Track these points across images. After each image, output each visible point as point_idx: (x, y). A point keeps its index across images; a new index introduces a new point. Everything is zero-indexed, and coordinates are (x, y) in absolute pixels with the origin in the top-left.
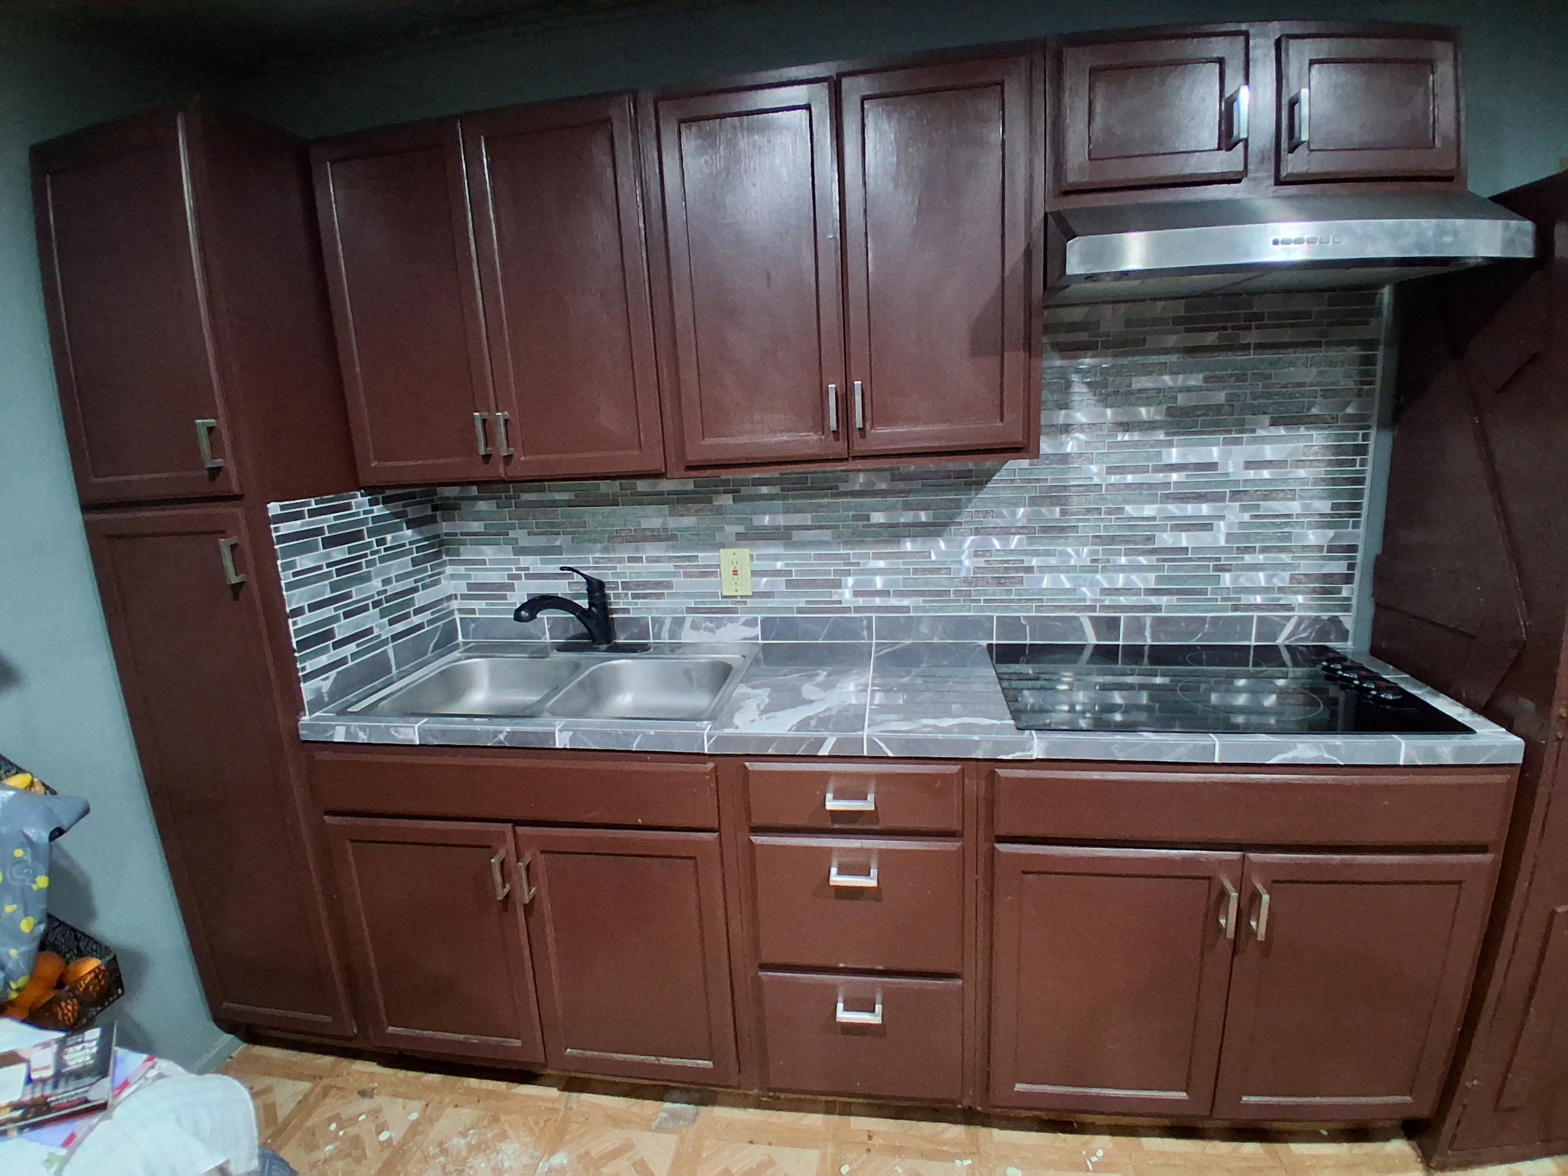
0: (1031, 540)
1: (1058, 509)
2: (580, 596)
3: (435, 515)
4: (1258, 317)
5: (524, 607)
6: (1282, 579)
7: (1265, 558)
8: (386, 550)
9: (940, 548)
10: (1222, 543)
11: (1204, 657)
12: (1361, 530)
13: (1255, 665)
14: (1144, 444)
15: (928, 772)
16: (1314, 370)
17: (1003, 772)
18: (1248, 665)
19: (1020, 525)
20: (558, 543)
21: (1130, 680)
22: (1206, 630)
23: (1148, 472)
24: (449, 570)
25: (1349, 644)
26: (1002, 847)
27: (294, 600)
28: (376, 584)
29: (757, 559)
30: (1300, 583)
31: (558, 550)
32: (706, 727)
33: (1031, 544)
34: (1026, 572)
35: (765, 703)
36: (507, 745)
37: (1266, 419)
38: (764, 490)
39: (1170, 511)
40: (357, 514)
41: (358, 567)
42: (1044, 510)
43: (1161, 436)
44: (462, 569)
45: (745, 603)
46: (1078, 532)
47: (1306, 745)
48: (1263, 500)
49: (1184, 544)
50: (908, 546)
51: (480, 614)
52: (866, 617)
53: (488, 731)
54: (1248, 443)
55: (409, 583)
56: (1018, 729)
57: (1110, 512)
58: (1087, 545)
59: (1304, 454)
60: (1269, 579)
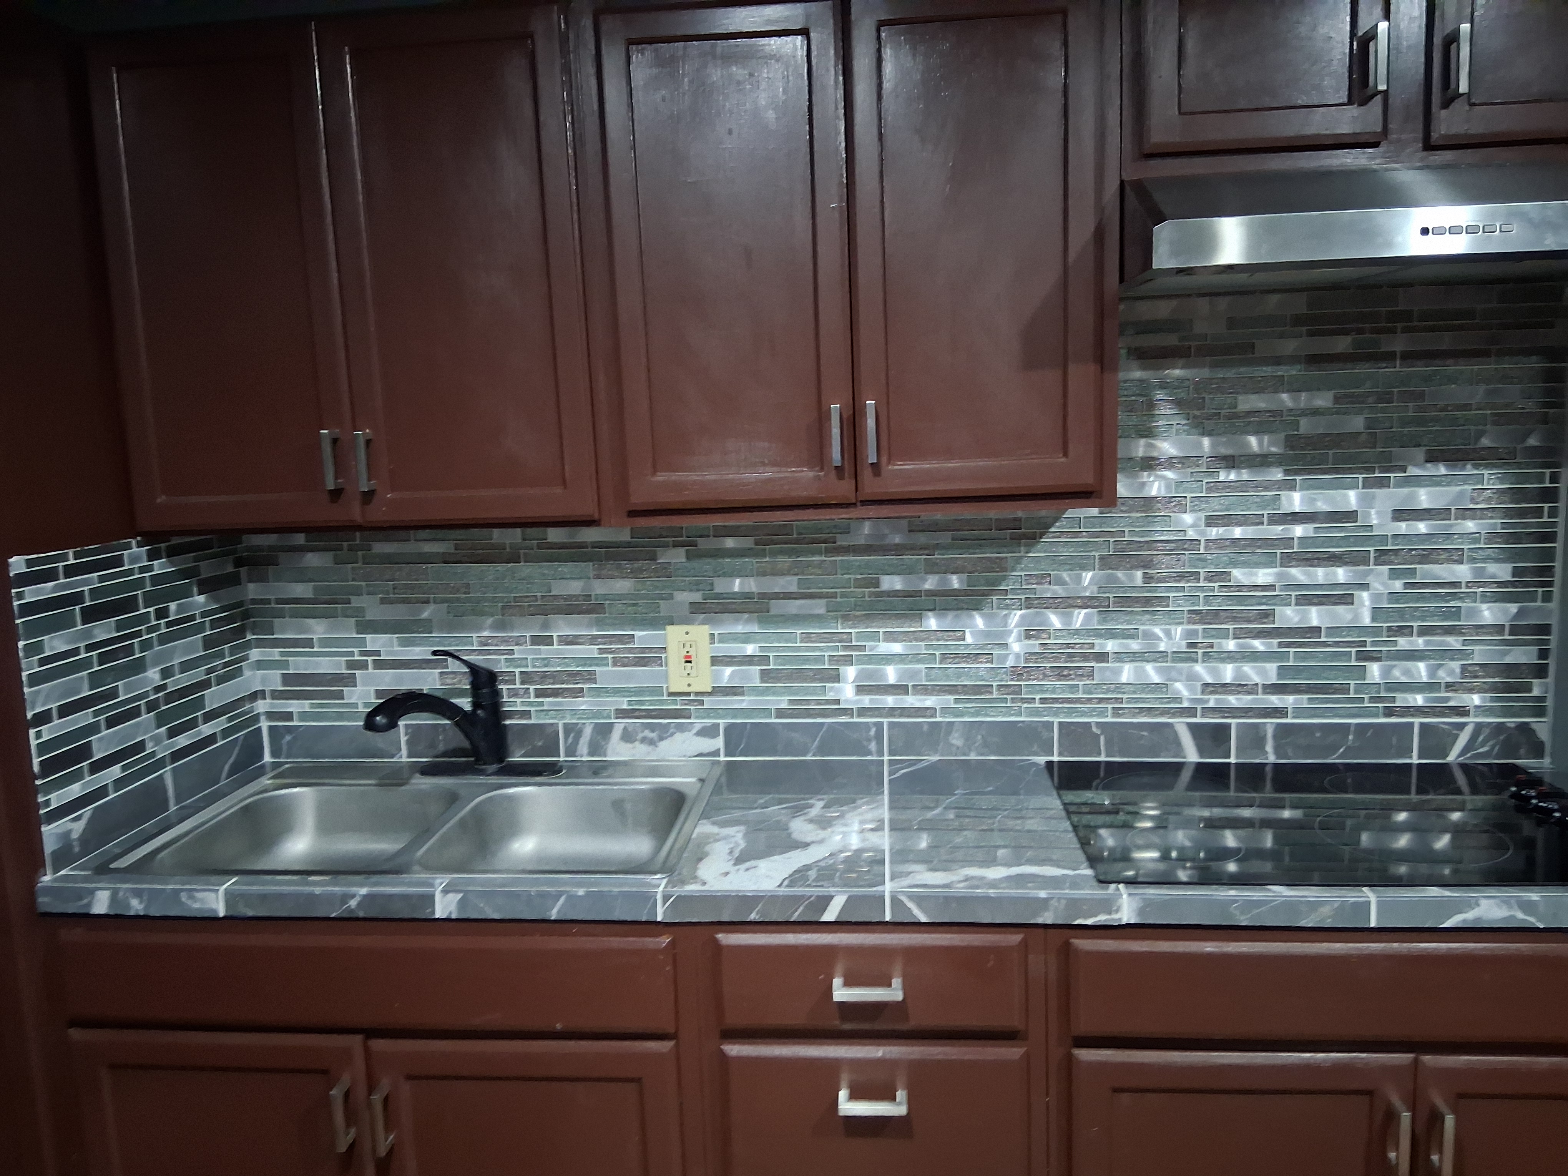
0: (1105, 615)
1: (1139, 574)
2: (461, 693)
3: (239, 572)
4: (1407, 316)
5: (377, 710)
6: (1449, 673)
7: (1427, 643)
8: (169, 624)
9: (977, 626)
10: (1366, 620)
11: (1349, 780)
12: (1553, 605)
13: (1419, 792)
14: (1257, 485)
15: (976, 943)
16: (1482, 388)
17: (1083, 944)
18: (1408, 792)
19: (1087, 594)
20: (425, 615)
21: (1246, 813)
22: (1349, 743)
23: (1262, 523)
24: (255, 654)
25: (1547, 761)
26: (1085, 1055)
27: (41, 699)
28: (153, 675)
29: (720, 642)
30: (1476, 677)
31: (426, 626)
32: (659, 884)
33: (1104, 621)
34: (1098, 661)
35: (740, 848)
36: (361, 914)
37: (1419, 453)
38: (730, 543)
39: (1294, 578)
40: (130, 572)
41: (129, 650)
42: (1120, 574)
43: (1278, 474)
44: (275, 654)
45: (701, 703)
46: (1168, 606)
47: (1491, 901)
48: (1419, 563)
49: (1315, 623)
50: (932, 623)
51: (301, 720)
52: (875, 724)
53: (333, 895)
54: (1398, 485)
55: (198, 674)
56: (1101, 882)
57: (1211, 578)
58: (1183, 623)
59: (1473, 500)
60: (1433, 671)
